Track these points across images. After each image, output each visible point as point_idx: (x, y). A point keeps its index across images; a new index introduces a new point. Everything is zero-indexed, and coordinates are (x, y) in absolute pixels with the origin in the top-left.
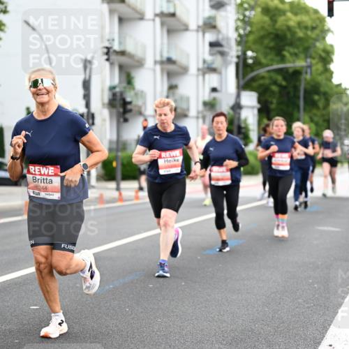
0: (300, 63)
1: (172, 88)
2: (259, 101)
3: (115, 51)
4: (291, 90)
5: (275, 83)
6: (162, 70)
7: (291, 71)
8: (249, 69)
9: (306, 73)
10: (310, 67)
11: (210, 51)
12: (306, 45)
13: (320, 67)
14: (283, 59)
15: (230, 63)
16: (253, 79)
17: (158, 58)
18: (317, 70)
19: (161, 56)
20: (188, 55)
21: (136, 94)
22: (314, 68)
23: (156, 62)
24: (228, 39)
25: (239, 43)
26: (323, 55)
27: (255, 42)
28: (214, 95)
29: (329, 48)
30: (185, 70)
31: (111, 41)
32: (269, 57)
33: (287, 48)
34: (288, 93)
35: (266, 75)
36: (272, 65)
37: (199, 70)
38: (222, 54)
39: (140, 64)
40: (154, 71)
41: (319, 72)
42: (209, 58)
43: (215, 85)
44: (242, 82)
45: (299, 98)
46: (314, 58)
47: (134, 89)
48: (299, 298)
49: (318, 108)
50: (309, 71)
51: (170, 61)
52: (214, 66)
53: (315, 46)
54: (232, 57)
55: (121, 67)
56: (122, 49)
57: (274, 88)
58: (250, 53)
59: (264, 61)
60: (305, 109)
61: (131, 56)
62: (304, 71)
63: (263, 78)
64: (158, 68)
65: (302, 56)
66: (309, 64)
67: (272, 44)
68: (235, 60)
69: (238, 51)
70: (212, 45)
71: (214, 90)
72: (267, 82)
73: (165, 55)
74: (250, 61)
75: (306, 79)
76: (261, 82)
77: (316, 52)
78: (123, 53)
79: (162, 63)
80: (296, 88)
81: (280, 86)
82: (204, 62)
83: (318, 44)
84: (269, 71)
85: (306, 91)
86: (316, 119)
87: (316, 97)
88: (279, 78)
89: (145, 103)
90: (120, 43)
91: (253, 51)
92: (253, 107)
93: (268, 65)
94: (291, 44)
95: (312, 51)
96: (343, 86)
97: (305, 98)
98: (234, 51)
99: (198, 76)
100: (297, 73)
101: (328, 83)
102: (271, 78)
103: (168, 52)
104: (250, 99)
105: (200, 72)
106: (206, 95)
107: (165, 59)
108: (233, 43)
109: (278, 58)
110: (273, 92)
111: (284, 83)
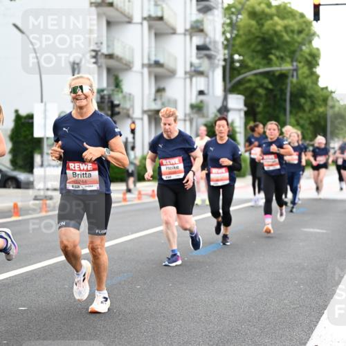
0: (286, 67)
1: (160, 90)
2: (246, 104)
3: (103, 54)
4: (278, 93)
5: (262, 86)
6: (150, 73)
7: (277, 74)
8: (236, 72)
9: (293, 76)
10: (296, 70)
11: (197, 54)
12: (292, 48)
13: (305, 70)
14: (269, 63)
15: (217, 66)
16: (240, 83)
17: (146, 61)
18: (303, 73)
19: (149, 59)
20: (176, 59)
21: (124, 97)
22: (300, 72)
23: (143, 65)
24: (215, 42)
25: (226, 47)
26: (309, 58)
27: (242, 45)
28: (202, 97)
29: (315, 51)
30: (172, 73)
31: (99, 45)
32: (256, 60)
33: (273, 51)
34: (275, 96)
35: (253, 78)
36: (258, 68)
37: (186, 73)
38: (209, 57)
39: (128, 67)
40: (142, 73)
41: (305, 75)
42: (196, 61)
43: (202, 88)
44: (229, 86)
45: (285, 100)
46: (300, 62)
47: (122, 92)
48: (285, 299)
49: (304, 111)
50: (295, 74)
51: (157, 64)
52: (201, 69)
53: (301, 50)
54: (219, 60)
55: (109, 70)
56: (110, 52)
57: (261, 91)
58: (236, 57)
59: (250, 64)
60: (291, 112)
61: (119, 59)
62: (290, 75)
63: (250, 81)
64: (146, 71)
65: (288, 60)
66: (295, 67)
67: (259, 48)
68: (222, 63)
69: (225, 55)
70: (199, 48)
71: (201, 93)
72: (254, 85)
73: (153, 59)
74: (237, 65)
75: (292, 82)
76: (248, 85)
77: (302, 56)
78: (110, 56)
79: (149, 66)
80: (283, 92)
81: (267, 89)
82: (192, 65)
83: (304, 48)
84: (256, 74)
85: (292, 94)
86: (302, 122)
87: (302, 101)
88: (266, 81)
89: (133, 106)
90: (108, 46)
91: (240, 55)
92: (240, 110)
93: (254, 69)
94: (277, 48)
95: (297, 55)
96: (329, 89)
97: (291, 101)
98: (221, 54)
99: (185, 79)
100: (283, 77)
101: (314, 86)
102: (257, 81)
103: (156, 55)
104: (237, 102)
105: (188, 76)
106: (193, 98)
107: (152, 62)
108: (220, 47)
109: (265, 62)
110: (260, 95)
111: (270, 86)
